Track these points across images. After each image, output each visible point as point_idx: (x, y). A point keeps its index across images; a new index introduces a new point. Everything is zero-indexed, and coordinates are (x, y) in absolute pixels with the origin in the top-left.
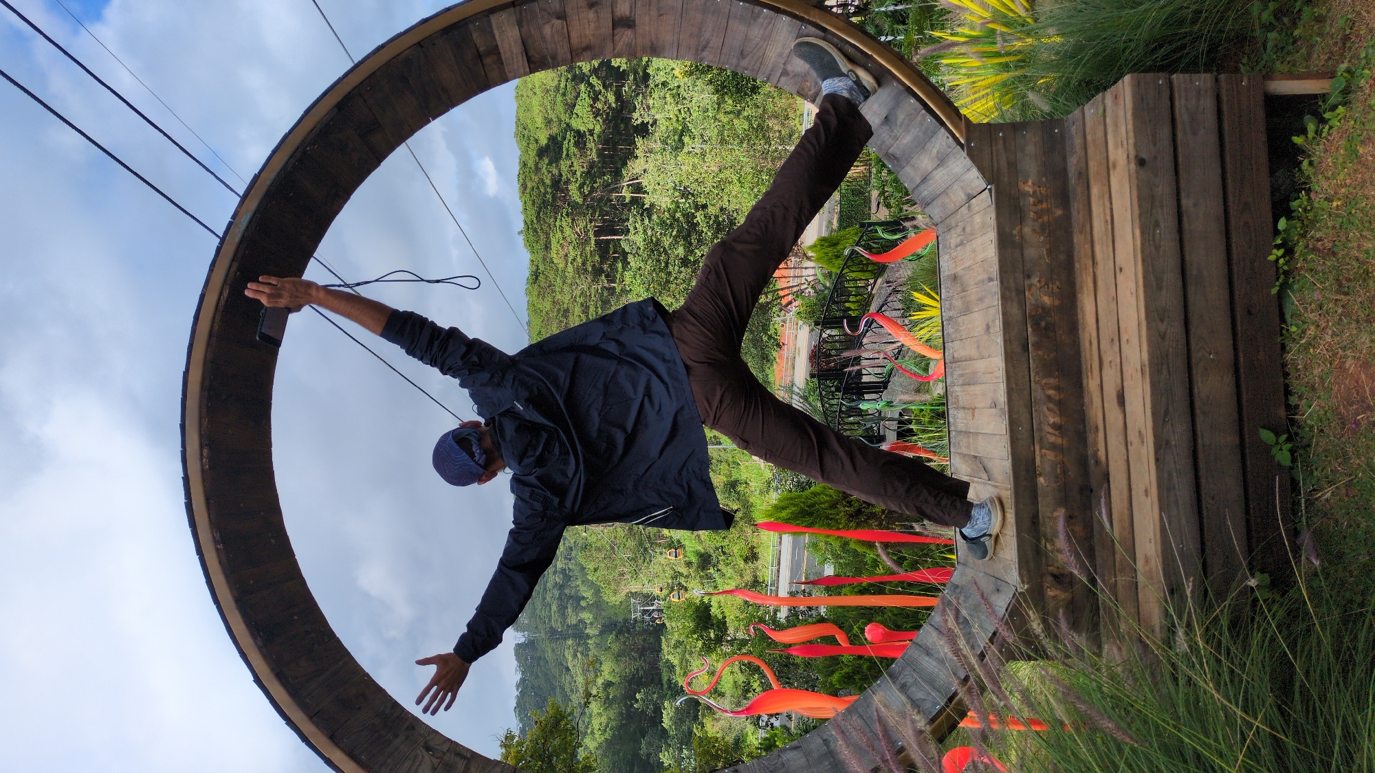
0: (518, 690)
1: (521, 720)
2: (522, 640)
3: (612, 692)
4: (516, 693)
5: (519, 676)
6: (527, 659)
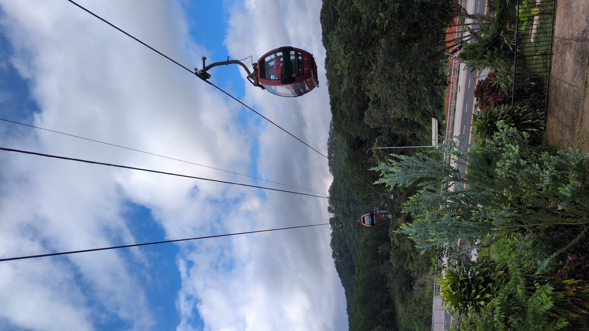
1: (333, 249)
2: (332, 217)
3: (369, 243)
4: (331, 238)
5: (331, 231)
6: (334, 224)
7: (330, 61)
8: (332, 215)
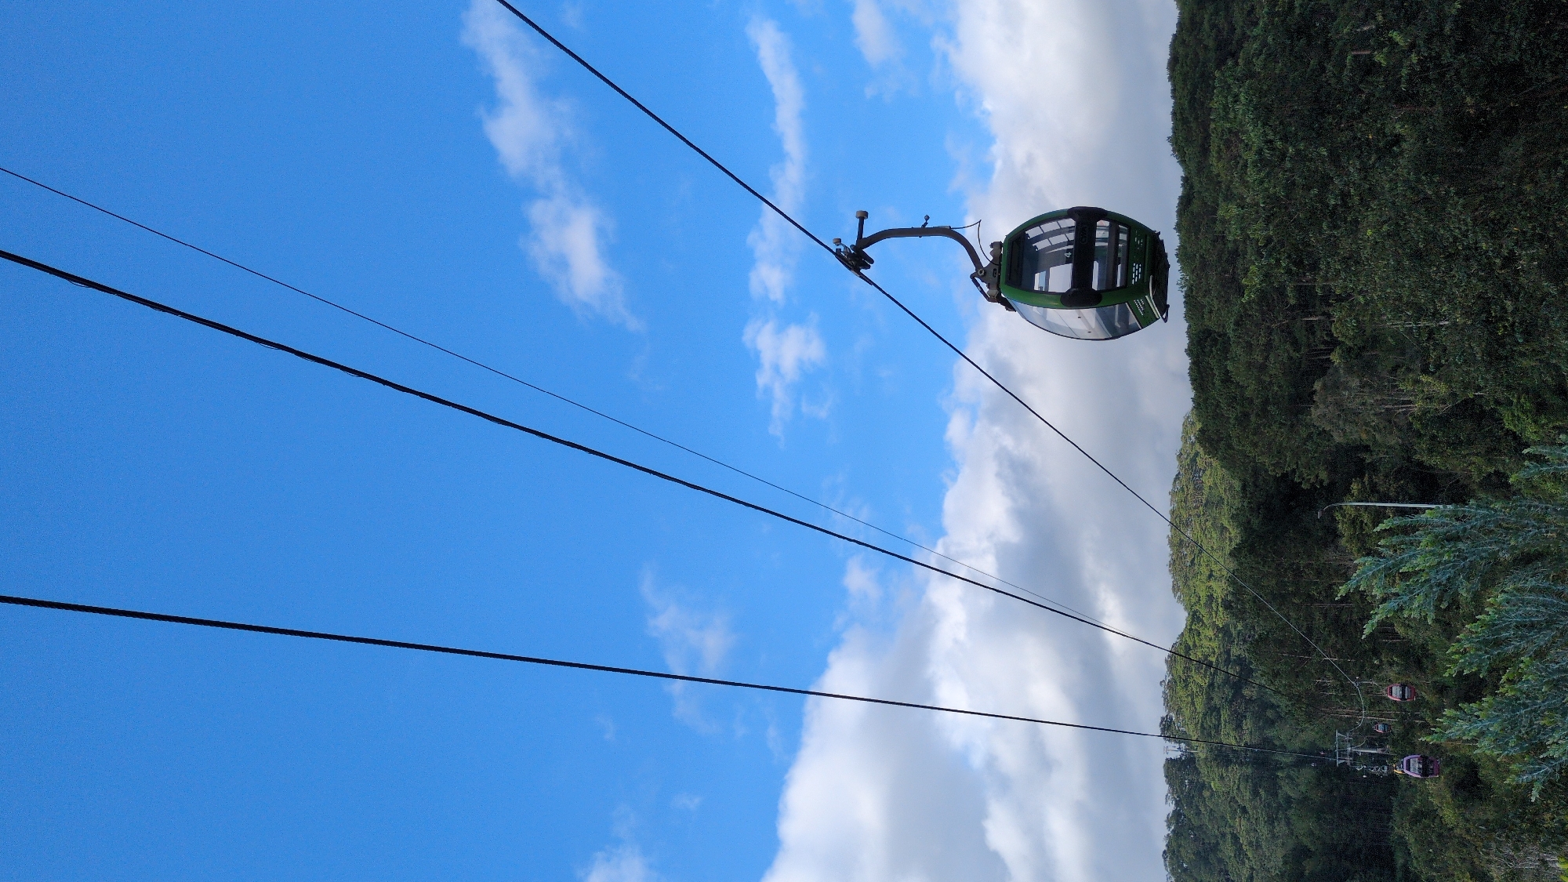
0: (1169, 827)
2: (1175, 755)
4: (1166, 832)
5: (1171, 807)
6: (1182, 783)
7: (1195, 206)
8: (1175, 751)
